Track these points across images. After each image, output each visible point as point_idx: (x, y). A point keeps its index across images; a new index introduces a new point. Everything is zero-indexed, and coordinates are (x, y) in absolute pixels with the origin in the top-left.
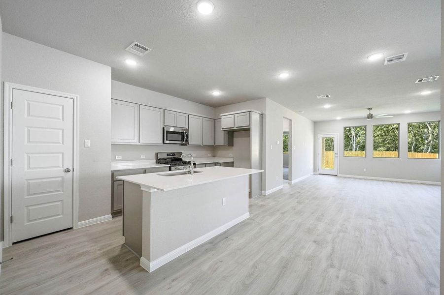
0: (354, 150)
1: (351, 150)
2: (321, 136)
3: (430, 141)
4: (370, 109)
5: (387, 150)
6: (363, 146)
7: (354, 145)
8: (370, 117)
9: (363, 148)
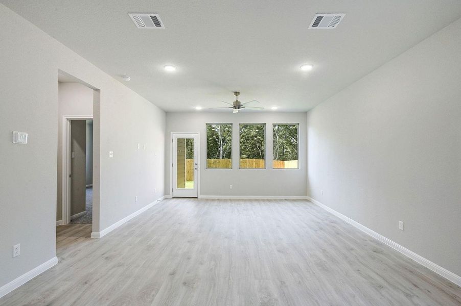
0: (221, 157)
1: (218, 157)
2: (175, 136)
3: (277, 149)
4: (237, 93)
5: (248, 158)
6: (229, 152)
7: (221, 152)
8: (237, 105)
9: (229, 155)
